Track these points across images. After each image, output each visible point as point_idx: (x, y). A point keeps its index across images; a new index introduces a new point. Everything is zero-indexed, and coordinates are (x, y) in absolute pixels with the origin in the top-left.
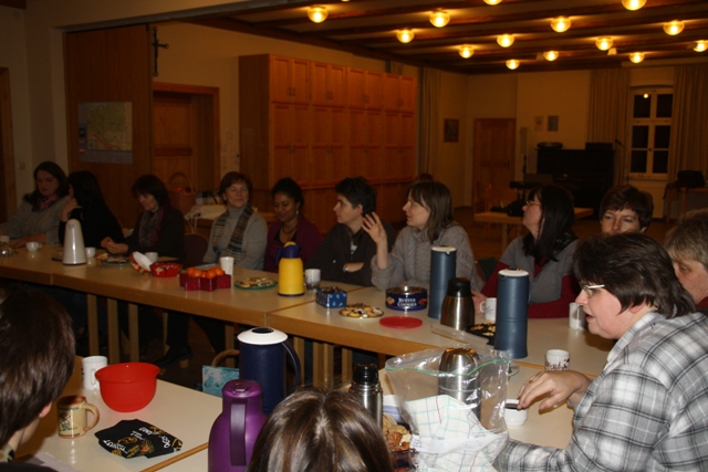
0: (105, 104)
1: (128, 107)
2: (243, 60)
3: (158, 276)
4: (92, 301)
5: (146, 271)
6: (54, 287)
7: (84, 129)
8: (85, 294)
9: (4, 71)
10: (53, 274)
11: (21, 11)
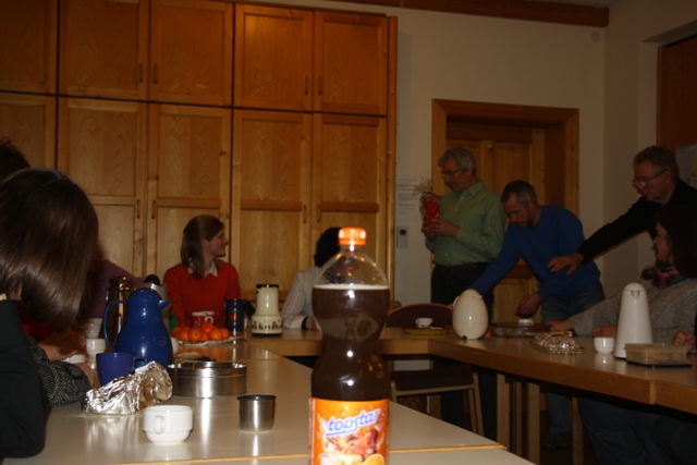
9: (572, 114)
10: (656, 382)
11: (601, 31)
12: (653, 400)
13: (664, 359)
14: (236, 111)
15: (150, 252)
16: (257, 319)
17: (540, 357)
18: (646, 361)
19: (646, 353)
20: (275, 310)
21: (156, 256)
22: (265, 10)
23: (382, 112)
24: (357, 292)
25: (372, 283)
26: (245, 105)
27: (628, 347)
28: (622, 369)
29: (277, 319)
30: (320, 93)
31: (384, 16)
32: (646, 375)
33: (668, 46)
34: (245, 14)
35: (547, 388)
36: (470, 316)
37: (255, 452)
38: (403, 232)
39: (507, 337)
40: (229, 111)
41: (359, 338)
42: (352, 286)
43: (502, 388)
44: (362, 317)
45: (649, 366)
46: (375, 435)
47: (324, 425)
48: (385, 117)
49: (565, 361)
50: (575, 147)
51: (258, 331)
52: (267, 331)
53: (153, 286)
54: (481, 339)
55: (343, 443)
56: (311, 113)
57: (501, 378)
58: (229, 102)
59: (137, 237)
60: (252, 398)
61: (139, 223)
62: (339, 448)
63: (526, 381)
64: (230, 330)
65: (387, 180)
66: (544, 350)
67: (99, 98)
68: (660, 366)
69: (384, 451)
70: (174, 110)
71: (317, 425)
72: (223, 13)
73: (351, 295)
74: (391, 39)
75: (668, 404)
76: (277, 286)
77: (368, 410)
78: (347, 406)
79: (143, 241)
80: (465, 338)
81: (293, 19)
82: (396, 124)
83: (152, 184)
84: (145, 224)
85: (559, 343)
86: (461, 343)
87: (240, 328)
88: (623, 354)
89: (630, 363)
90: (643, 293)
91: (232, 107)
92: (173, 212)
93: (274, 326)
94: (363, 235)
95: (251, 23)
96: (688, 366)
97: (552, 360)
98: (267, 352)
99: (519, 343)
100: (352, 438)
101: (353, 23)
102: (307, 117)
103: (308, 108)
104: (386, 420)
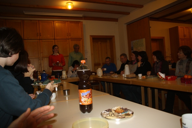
0: (138, 40)
1: (144, 40)
2: (170, 29)
3: (169, 80)
4: (142, 89)
5: (164, 78)
6: (132, 85)
7: (133, 48)
8: (140, 86)
9: (113, 36)
10: (131, 81)
11: (117, 22)
12: (131, 84)
13: (132, 77)
14: (55, 40)
15: (42, 66)
16: (62, 76)
17: (112, 78)
18: (129, 77)
19: (129, 76)
20: (66, 75)
21: (43, 67)
22: (59, 22)
23: (81, 38)
24: (85, 71)
25: (87, 69)
26: (57, 38)
27: (126, 75)
28: (126, 79)
29: (66, 76)
30: (70, 36)
31: (80, 21)
32: (130, 80)
33: (128, 25)
34: (56, 23)
35: (113, 83)
36: (100, 73)
37: (67, 100)
38: (86, 59)
39: (106, 75)
40: (54, 40)
41: (86, 79)
42: (84, 70)
43: (106, 84)
44: (86, 75)
45: (130, 78)
46: (90, 95)
47: (81, 94)
48: (82, 39)
49: (116, 79)
50: (114, 42)
51: (63, 78)
52: (64, 78)
53: (44, 72)
54: (102, 76)
55: (85, 97)
56: (69, 39)
57: (106, 83)
58: (54, 38)
59: (40, 63)
60: (66, 90)
61: (40, 61)
62: (84, 97)
63: (110, 83)
64: (58, 78)
65: (83, 50)
66: (113, 77)
67: (31, 39)
68: (132, 78)
69: (92, 97)
70: (44, 40)
71: (80, 94)
72: (52, 23)
73: (84, 71)
74: (82, 25)
75: (133, 84)
76: (65, 70)
77: (88, 91)
78: (85, 90)
79: (41, 64)
80: (99, 76)
81: (64, 23)
82: (84, 40)
83: (41, 54)
84: (41, 61)
85: (115, 76)
86: (98, 77)
87: (60, 78)
88: (126, 77)
89: (127, 78)
90: (128, 66)
91: (55, 39)
92: (46, 59)
93: (66, 77)
94: (85, 61)
95: (57, 24)
96: (136, 77)
97: (114, 79)
98: (65, 82)
99: (108, 76)
100: (86, 96)
101: (75, 23)
102: (68, 40)
103: (68, 38)
104: (91, 92)
